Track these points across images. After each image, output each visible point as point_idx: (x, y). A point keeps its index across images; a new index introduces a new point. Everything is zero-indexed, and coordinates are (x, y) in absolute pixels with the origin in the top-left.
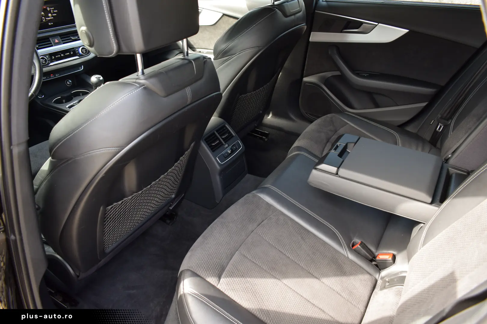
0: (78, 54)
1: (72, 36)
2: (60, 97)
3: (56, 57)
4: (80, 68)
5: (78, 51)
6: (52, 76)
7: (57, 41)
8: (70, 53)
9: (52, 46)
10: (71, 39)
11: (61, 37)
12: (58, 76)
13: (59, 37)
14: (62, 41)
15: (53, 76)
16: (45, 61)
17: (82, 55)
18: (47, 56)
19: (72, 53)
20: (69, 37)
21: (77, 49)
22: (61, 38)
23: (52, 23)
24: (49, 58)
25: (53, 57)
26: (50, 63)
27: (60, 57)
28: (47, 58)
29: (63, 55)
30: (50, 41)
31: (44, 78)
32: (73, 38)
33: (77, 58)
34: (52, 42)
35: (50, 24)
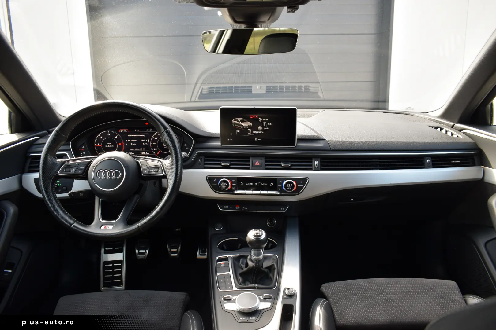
0: (280, 189)
1: (283, 162)
2: (237, 239)
3: (247, 184)
4: (282, 209)
5: (282, 184)
6: (237, 207)
7: (257, 163)
8: (269, 184)
9: (248, 169)
10: (281, 165)
12: (245, 210)
13: (264, 160)
14: (266, 165)
17: (285, 192)
18: (233, 181)
19: (272, 185)
20: (280, 162)
21: (281, 182)
22: (266, 161)
23: (260, 139)
24: (234, 183)
25: (242, 184)
26: (235, 190)
27: (251, 185)
28: (232, 183)
29: (257, 184)
30: (249, 161)
31: (225, 207)
32: (283, 165)
33: (275, 193)
34: (250, 163)
35: (256, 139)
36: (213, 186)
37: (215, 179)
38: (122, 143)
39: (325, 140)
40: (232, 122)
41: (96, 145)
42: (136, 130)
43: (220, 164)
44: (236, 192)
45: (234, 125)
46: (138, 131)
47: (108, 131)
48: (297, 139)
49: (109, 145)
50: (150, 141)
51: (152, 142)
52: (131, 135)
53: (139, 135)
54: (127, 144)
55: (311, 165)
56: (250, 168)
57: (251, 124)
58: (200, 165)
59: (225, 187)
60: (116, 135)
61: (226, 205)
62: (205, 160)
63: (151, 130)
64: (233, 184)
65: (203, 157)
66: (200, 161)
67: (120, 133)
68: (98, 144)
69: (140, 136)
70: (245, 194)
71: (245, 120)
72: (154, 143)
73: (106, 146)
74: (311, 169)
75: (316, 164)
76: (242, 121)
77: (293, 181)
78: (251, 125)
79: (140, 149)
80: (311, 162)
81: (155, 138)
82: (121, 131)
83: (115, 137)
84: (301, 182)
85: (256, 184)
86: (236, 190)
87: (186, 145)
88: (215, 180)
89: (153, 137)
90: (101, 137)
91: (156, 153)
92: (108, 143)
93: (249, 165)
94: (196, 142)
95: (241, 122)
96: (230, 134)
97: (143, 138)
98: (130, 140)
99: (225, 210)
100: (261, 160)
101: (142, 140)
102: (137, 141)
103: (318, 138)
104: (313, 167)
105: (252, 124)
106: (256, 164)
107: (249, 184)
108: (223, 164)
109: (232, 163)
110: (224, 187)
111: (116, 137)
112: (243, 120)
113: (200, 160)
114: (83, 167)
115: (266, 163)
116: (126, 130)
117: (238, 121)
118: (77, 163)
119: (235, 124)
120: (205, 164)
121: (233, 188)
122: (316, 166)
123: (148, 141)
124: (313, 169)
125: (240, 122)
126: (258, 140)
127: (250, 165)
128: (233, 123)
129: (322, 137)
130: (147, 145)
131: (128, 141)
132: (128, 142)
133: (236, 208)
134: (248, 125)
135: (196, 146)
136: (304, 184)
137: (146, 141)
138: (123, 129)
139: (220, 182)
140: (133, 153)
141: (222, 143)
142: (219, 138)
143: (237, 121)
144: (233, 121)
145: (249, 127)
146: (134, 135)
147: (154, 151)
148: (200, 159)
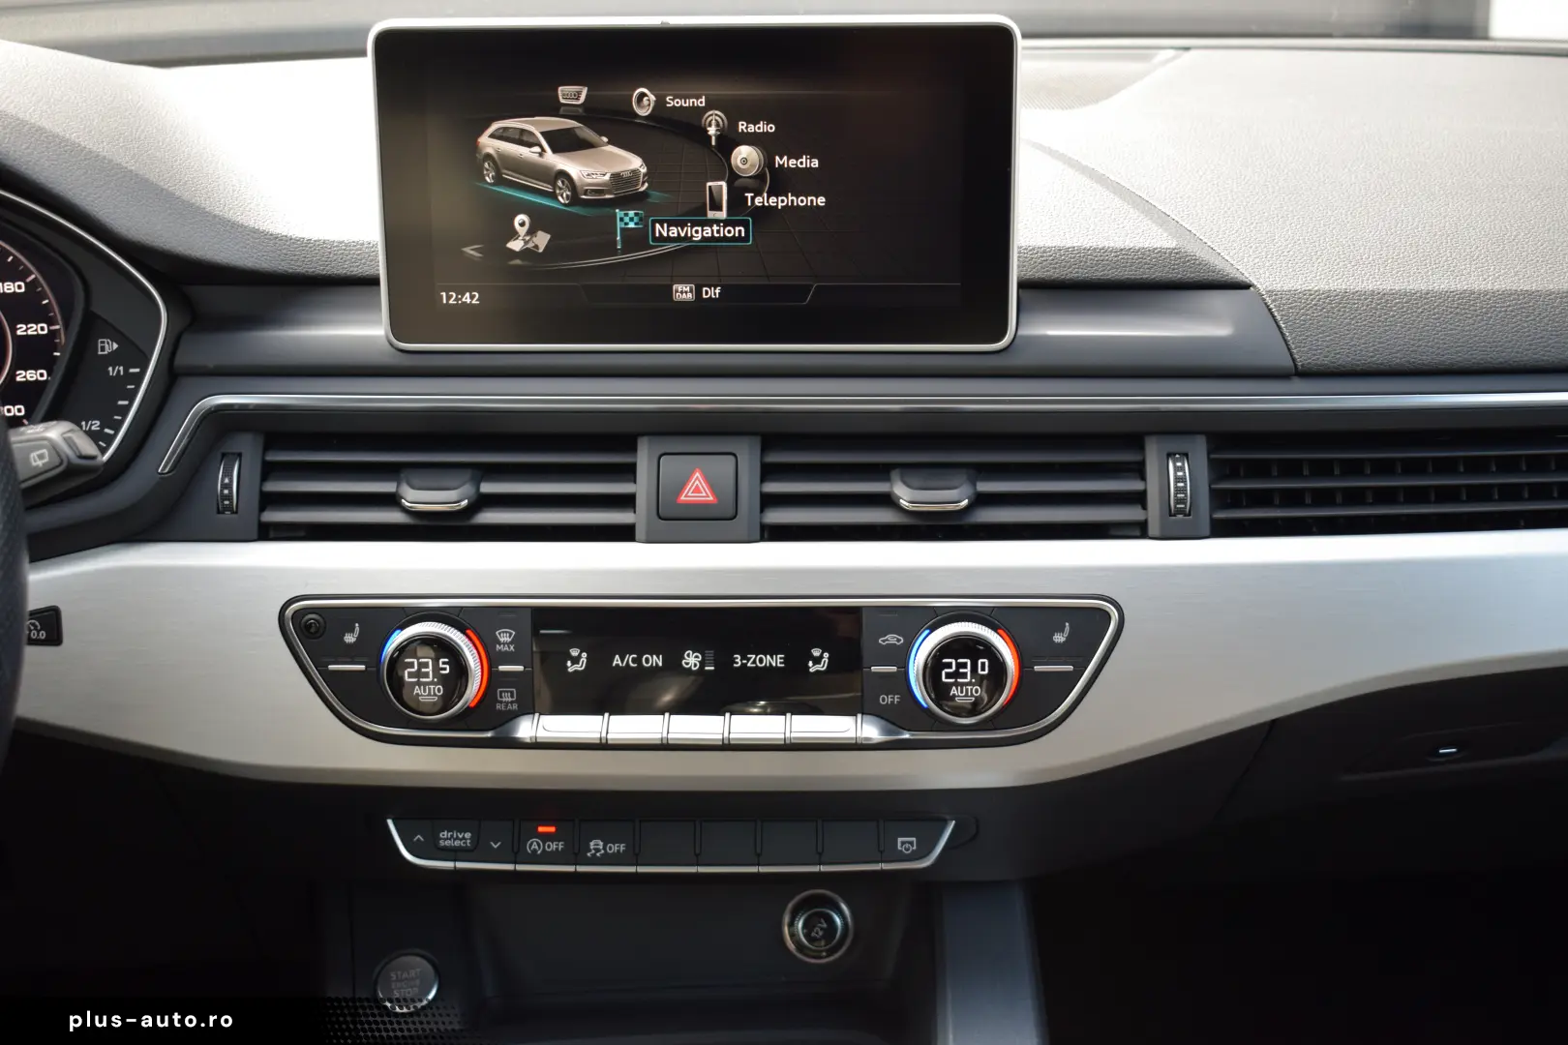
0: (886, 699)
1: (907, 469)
3: (617, 661)
4: (905, 843)
5: (902, 656)
6: (546, 837)
7: (697, 490)
8: (797, 661)
9: (623, 533)
10: (887, 500)
11: (774, 458)
12: (607, 860)
13: (748, 456)
14: (769, 501)
15: (553, 846)
16: (444, 680)
17: (929, 719)
18: (505, 637)
19: (820, 662)
20: (882, 472)
21: (892, 639)
22: (768, 472)
23: (714, 293)
24: (508, 659)
25: (576, 661)
26: (513, 716)
27: (655, 669)
28: (492, 658)
29: (703, 663)
30: (628, 472)
31: (447, 838)
32: (905, 495)
33: (851, 734)
34: (641, 487)
35: (683, 292)
36: (333, 679)
37: (352, 630)
39: (1245, 286)
40: (475, 147)
43: (391, 501)
44: (527, 728)
45: (499, 180)
48: (1023, 285)
55: (1139, 499)
56: (639, 532)
57: (635, 163)
58: (229, 508)
59: (438, 690)
61: (456, 822)
62: (269, 470)
64: (502, 668)
65: (248, 445)
66: (231, 480)
70: (603, 746)
71: (588, 133)
74: (1139, 530)
75: (1178, 490)
76: (562, 142)
77: (995, 628)
78: (635, 172)
80: (1139, 470)
84: (1059, 638)
85: (692, 660)
86: (528, 708)
87: (110, 346)
88: (350, 639)
93: (627, 502)
94: (193, 320)
95: (555, 150)
96: (468, 250)
99: (449, 865)
100: (732, 458)
103: (1191, 275)
104: (1153, 513)
105: (646, 161)
106: (688, 496)
107: (630, 658)
108: (418, 497)
109: (487, 488)
110: (428, 693)
112: (569, 131)
113: (228, 473)
115: (773, 487)
117: (529, 145)
119: (501, 163)
120: (269, 501)
121: (507, 698)
122: (1178, 501)
124: (1154, 528)
125: (541, 155)
126: (699, 293)
127: (641, 502)
128: (488, 156)
129: (1219, 264)
133: (534, 845)
134: (616, 177)
135: (183, 359)
136: (1080, 650)
139: (402, 649)
141: (398, 327)
142: (374, 281)
143: (523, 139)
144: (488, 143)
145: (621, 192)
148: (229, 457)
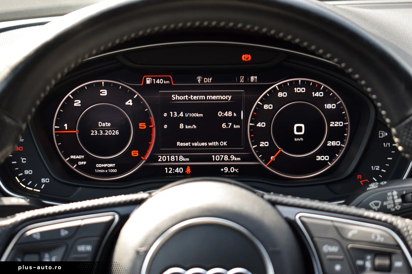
38: (148, 123)
41: (56, 129)
42: (199, 79)
46: (208, 80)
47: (103, 81)
49: (104, 129)
50: (246, 116)
51: (255, 121)
52: (183, 94)
53: (209, 97)
54: (166, 126)
60: (130, 95)
63: (252, 78)
67: (144, 89)
68: (66, 125)
69: (214, 97)
72: (259, 125)
73: (94, 133)
79: (210, 144)
81: (266, 107)
82: (148, 82)
83: (127, 103)
87: (384, 134)
89: (258, 102)
90: (77, 103)
91: (266, 159)
92: (101, 124)
97: (224, 106)
98: (178, 114)
101: (220, 114)
102: (201, 115)
111: (129, 103)
114: (89, 248)
116: (165, 79)
118: (64, 233)
123: (239, 115)
130: (237, 129)
131: (169, 114)
132: (169, 120)
137: (235, 115)
138: (154, 73)
140: (185, 157)
146: (194, 94)
147: (260, 150)
